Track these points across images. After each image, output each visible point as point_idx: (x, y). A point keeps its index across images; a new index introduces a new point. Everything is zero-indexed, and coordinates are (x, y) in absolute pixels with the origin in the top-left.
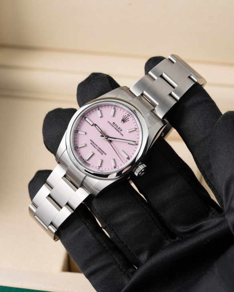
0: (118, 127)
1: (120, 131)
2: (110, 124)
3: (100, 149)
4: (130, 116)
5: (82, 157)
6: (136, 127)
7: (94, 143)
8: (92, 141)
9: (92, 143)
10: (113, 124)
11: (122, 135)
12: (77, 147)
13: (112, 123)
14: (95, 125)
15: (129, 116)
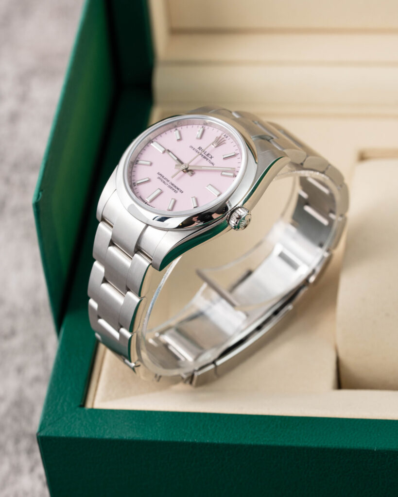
0: (207, 153)
1: (210, 159)
2: (194, 149)
3: (173, 184)
4: (229, 137)
5: (141, 198)
6: (238, 152)
7: (163, 177)
8: (160, 175)
9: (161, 177)
10: (198, 150)
11: (212, 164)
12: (134, 183)
13: (196, 148)
14: (169, 151)
15: (227, 137)
